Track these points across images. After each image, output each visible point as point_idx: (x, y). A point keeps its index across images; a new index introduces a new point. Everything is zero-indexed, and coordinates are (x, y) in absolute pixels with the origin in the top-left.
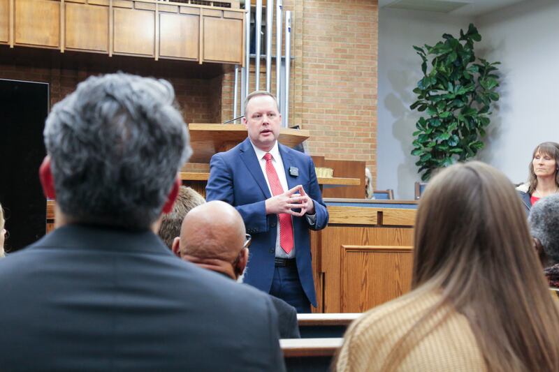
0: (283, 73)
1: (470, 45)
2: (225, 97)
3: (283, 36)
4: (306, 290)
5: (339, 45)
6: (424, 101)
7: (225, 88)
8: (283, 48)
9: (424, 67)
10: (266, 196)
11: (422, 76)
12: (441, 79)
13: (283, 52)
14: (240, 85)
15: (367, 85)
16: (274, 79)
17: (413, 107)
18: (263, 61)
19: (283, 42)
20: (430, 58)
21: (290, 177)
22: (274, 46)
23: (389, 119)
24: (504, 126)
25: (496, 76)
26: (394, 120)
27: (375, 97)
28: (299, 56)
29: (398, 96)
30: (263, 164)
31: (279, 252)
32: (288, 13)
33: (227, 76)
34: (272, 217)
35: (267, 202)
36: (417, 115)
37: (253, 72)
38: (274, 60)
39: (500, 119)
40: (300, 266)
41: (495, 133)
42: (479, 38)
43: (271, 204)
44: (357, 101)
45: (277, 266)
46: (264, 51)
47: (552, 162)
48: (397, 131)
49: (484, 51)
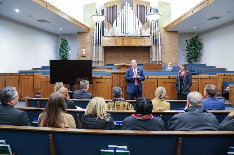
0: (160, 47)
1: (196, 39)
2: (151, 51)
3: (160, 40)
4: (140, 90)
5: (171, 41)
6: (188, 49)
7: (151, 49)
8: (160, 42)
9: (187, 44)
10: (134, 75)
11: (187, 45)
12: (191, 46)
13: (160, 43)
14: (153, 49)
15: (176, 48)
16: (159, 47)
17: (186, 50)
18: (157, 45)
19: (160, 41)
20: (189, 42)
21: (138, 73)
22: (159, 42)
23: (182, 53)
24: (203, 53)
25: (201, 45)
26: (183, 53)
27: (177, 49)
28: (163, 43)
29: (184, 49)
30: (134, 71)
31: (135, 85)
32: (161, 36)
33: (151, 47)
34: (134, 78)
35: (134, 76)
36: (187, 52)
37: (155, 47)
38: (159, 44)
39: (202, 52)
40: (139, 87)
41: (202, 54)
42: (198, 38)
43: (134, 77)
44: (174, 50)
45: (135, 87)
46: (157, 43)
47: (183, 67)
48: (183, 55)
49: (200, 40)
